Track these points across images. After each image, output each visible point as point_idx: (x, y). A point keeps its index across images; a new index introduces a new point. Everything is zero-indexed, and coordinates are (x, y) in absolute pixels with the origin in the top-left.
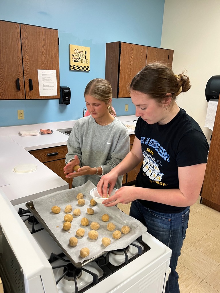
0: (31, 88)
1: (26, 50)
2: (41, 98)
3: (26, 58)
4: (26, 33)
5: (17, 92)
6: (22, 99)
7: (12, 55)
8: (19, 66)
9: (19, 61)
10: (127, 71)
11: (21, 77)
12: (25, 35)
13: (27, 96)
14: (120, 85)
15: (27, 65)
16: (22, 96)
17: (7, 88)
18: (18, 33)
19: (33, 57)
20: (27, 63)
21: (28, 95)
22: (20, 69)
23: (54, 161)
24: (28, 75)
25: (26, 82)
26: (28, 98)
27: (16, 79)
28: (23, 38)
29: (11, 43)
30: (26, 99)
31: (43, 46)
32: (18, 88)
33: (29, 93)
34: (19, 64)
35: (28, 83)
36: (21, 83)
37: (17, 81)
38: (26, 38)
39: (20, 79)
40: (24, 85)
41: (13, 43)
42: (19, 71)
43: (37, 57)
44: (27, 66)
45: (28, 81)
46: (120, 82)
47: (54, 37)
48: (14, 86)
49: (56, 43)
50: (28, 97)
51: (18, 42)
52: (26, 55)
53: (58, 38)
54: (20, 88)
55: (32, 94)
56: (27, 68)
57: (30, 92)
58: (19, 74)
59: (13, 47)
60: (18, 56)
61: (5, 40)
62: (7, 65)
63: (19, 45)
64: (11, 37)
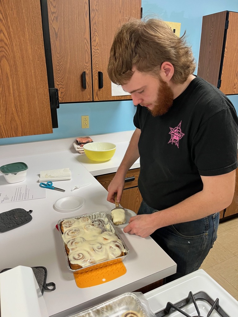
0: (101, 86)
1: (96, 28)
2: (113, 100)
3: (96, 41)
4: (97, 2)
5: (82, 91)
6: (89, 101)
7: (77, 37)
8: (87, 54)
9: (86, 46)
10: (235, 55)
11: (88, 70)
12: (96, 6)
13: (95, 96)
14: (223, 76)
15: (97, 51)
16: (89, 97)
17: (70, 86)
18: (85, 3)
19: (106, 39)
20: (97, 48)
21: (97, 95)
22: (88, 57)
23: (129, 189)
24: (97, 67)
25: (95, 77)
26: (97, 100)
27: (81, 73)
28: (93, 10)
29: (77, 17)
30: (93, 101)
31: (120, 21)
32: (83, 85)
33: (97, 92)
34: (86, 50)
35: (97, 77)
36: (88, 79)
37: (83, 76)
38: (97, 10)
39: (87, 72)
40: (92, 81)
41: (79, 18)
42: (86, 61)
43: (111, 38)
44: (97, 53)
45: (97, 74)
46: (222, 72)
47: (135, 8)
48: (79, 84)
49: (138, 15)
50: (97, 97)
51: (85, 17)
52: (96, 36)
53: (142, 9)
54: (87, 85)
55: (102, 94)
56: (97, 55)
57: (99, 90)
58: (85, 65)
59: (79, 24)
60: (85, 38)
61: (67, 15)
62: (70, 52)
63: (87, 22)
64: (76, 10)
